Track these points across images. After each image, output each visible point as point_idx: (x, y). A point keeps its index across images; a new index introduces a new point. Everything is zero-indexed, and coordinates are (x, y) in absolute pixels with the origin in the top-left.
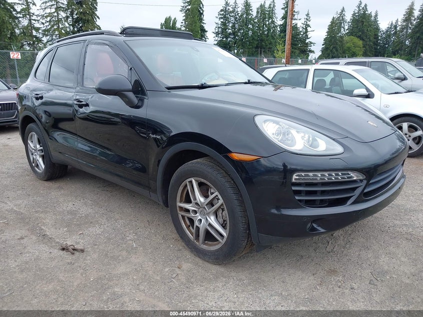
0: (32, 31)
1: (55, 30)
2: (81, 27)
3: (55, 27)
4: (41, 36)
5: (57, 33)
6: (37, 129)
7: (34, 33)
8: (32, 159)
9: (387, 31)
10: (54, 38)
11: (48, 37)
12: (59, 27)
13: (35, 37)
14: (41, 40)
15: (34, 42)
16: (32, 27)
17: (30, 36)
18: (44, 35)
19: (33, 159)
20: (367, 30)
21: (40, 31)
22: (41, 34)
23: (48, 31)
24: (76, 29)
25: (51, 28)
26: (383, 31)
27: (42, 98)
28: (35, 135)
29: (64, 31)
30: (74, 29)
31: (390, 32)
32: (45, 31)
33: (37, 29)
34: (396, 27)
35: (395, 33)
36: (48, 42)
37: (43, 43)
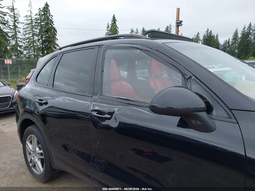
0: (17, 48)
1: (31, 47)
2: (47, 45)
3: (32, 45)
4: (23, 50)
5: (32, 48)
6: (38, 132)
7: (19, 49)
8: (29, 160)
9: (224, 45)
10: (31, 51)
11: (27, 51)
12: (34, 45)
13: (19, 51)
14: (22, 53)
15: (18, 54)
16: (17, 45)
17: (16, 50)
18: (24, 50)
19: (31, 160)
20: (213, 45)
21: (22, 47)
22: (23, 49)
23: (27, 47)
24: (44, 46)
25: (29, 46)
26: (221, 45)
27: (46, 103)
28: (35, 138)
29: (37, 47)
30: (43, 46)
31: (226, 45)
32: (25, 47)
33: (21, 46)
34: (229, 43)
35: (229, 46)
36: (27, 54)
37: (24, 54)
